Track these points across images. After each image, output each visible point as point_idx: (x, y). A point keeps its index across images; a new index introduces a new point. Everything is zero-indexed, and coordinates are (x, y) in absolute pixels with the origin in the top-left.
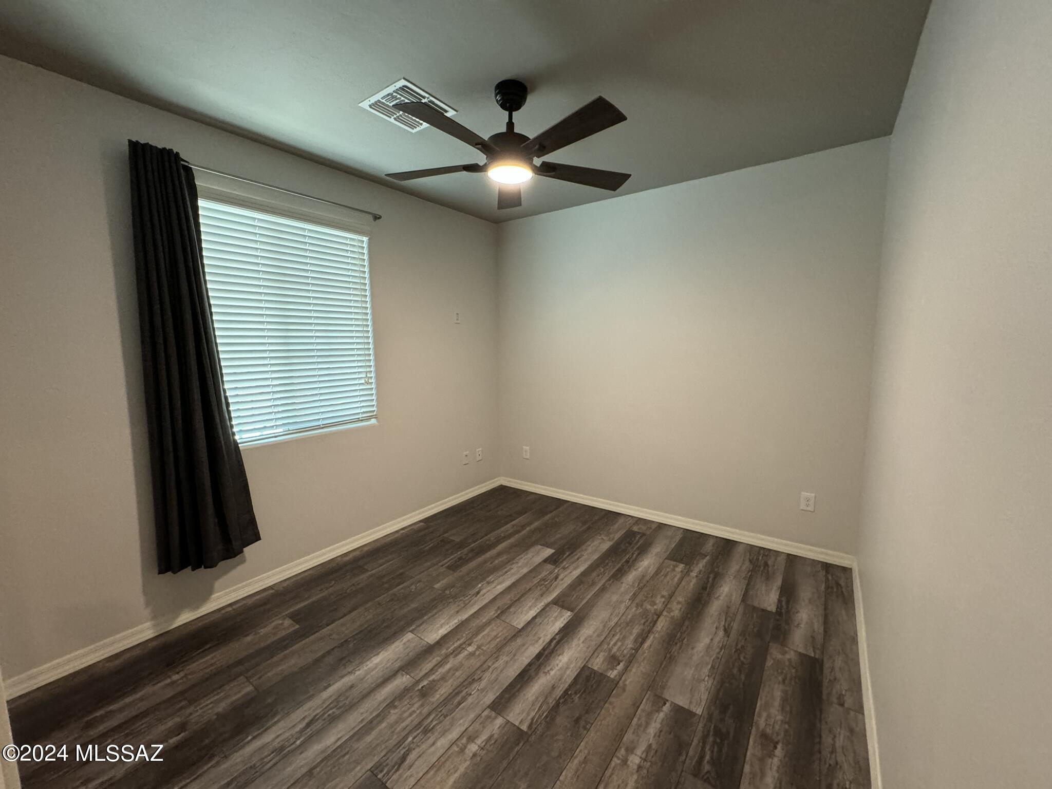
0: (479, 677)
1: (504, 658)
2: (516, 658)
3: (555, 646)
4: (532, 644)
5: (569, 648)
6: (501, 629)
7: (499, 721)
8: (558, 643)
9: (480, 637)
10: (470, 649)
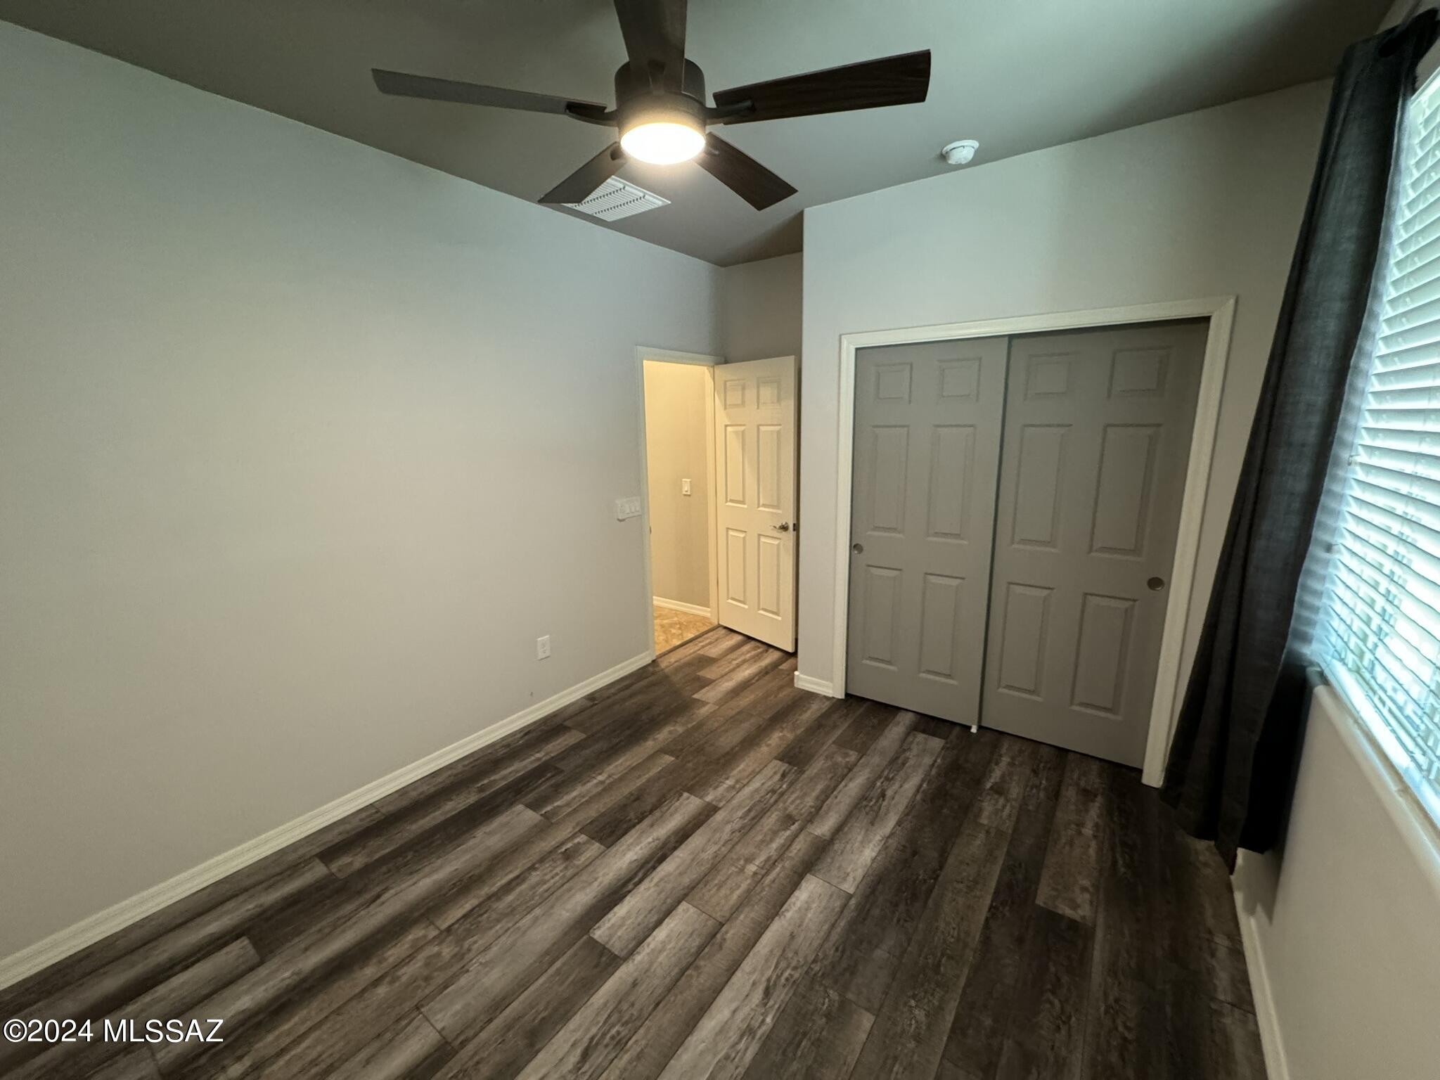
0: (734, 834)
1: (708, 855)
2: (691, 857)
3: (636, 874)
4: (670, 874)
5: (621, 868)
6: (714, 900)
7: (709, 798)
8: (630, 879)
9: (744, 886)
10: (752, 868)
